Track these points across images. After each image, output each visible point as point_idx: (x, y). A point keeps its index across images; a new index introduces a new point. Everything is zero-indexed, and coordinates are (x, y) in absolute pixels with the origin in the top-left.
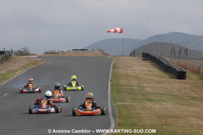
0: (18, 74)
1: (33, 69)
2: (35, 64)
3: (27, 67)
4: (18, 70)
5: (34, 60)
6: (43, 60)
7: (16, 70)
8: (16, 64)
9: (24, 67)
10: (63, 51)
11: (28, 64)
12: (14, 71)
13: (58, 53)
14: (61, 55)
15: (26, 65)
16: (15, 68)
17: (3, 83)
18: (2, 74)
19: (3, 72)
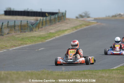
0: (66, 33)
1: (85, 29)
2: (87, 25)
3: (78, 28)
4: (68, 30)
5: (89, 22)
6: (97, 22)
7: (66, 30)
9: (76, 28)
10: (120, 14)
11: (81, 26)
13: (115, 16)
16: (66, 28)
17: (47, 41)
18: (50, 33)
19: (52, 31)
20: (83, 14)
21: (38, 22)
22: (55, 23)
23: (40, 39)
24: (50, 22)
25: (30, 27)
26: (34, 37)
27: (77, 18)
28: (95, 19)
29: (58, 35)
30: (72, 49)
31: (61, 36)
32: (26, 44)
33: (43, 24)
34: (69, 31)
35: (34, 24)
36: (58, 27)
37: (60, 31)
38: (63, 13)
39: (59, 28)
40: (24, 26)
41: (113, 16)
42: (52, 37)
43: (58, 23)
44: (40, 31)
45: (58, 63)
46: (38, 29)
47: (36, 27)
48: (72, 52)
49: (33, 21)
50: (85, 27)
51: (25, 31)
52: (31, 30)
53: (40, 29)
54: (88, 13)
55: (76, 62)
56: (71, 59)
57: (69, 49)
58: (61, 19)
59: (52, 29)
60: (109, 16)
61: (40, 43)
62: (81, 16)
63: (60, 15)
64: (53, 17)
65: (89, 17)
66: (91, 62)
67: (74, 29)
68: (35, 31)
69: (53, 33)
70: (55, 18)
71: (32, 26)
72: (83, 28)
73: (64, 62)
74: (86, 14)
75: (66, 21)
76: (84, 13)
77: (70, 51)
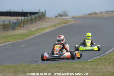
0: (46, 31)
1: (64, 27)
2: (66, 23)
3: (57, 26)
4: (48, 27)
5: (67, 20)
6: (75, 20)
7: (46, 28)
8: (48, 23)
9: (55, 26)
10: (96, 13)
11: (59, 24)
12: (43, 28)
13: (91, 14)
14: (93, 15)
15: (57, 24)
16: (45, 27)
17: (28, 38)
18: (31, 31)
19: (33, 29)
20: (62, 14)
21: (20, 21)
22: (36, 22)
23: (21, 37)
24: (31, 21)
25: (12, 26)
26: (17, 35)
27: (56, 17)
28: (73, 18)
29: (39, 33)
30: (58, 44)
31: (41, 33)
32: (9, 42)
33: (24, 23)
34: (48, 29)
35: (16, 24)
36: (39, 25)
37: (40, 29)
38: (42, 13)
39: (39, 27)
40: (7, 25)
41: (89, 15)
42: (33, 35)
43: (38, 22)
44: (22, 29)
45: (44, 58)
46: (20, 27)
47: (18, 26)
48: (58, 48)
49: (15, 21)
50: (64, 25)
51: (7, 30)
52: (14, 29)
53: (22, 28)
54: (67, 12)
55: (62, 57)
56: (57, 54)
57: (55, 44)
58: (41, 18)
59: (33, 28)
60: (85, 15)
61: (22, 40)
62: (60, 15)
63: (40, 14)
64: (33, 16)
65: (67, 16)
66: (77, 57)
67: (53, 27)
68: (18, 30)
69: (34, 31)
70: (36, 18)
71: (15, 25)
72: (61, 26)
73: (50, 57)
74: (64, 13)
75: (45, 20)
76: (63, 12)
77: (56, 46)
